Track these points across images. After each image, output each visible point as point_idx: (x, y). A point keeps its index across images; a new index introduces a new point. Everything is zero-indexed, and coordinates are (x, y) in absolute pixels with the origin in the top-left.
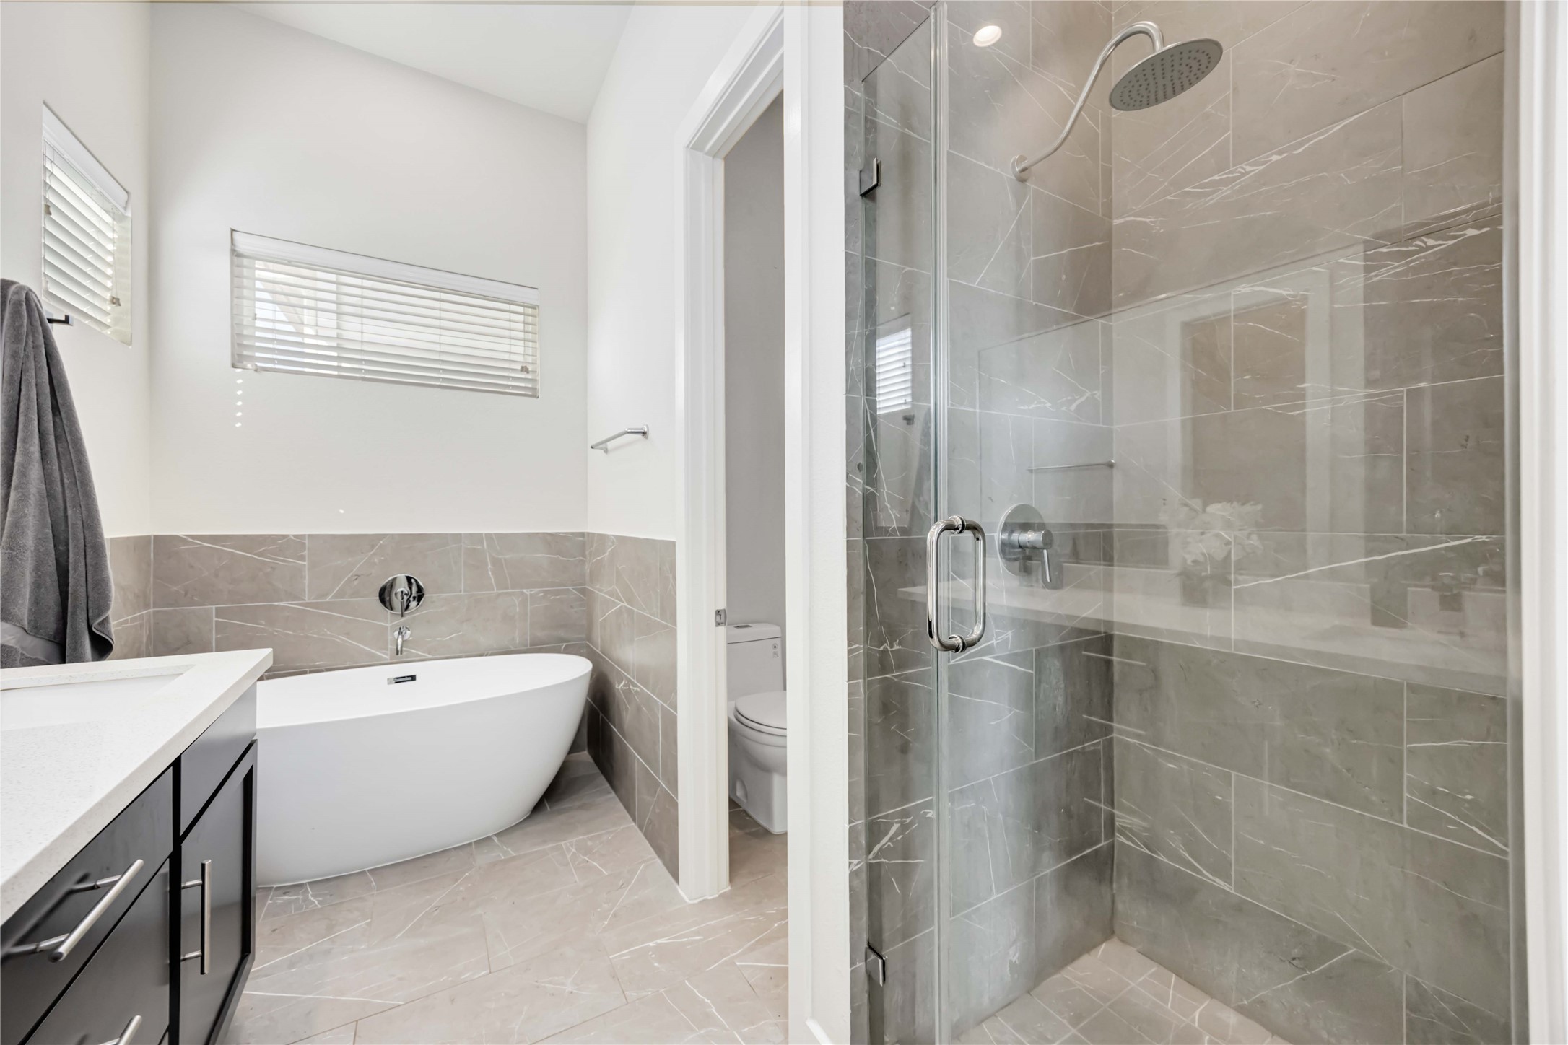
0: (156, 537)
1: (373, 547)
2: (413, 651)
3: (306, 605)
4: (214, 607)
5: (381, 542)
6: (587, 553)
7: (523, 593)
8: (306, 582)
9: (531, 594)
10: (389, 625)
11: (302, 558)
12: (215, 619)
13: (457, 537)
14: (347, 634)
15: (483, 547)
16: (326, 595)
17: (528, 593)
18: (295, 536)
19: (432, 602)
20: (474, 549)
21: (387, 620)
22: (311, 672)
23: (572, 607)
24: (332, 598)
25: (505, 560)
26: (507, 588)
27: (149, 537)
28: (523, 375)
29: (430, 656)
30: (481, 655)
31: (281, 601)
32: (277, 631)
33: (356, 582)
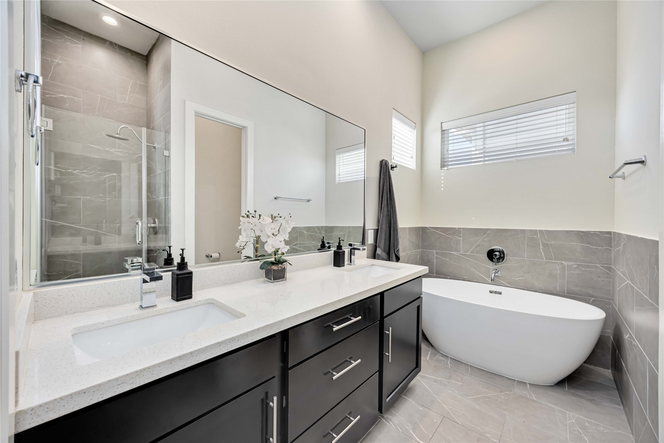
0: (422, 227)
1: (485, 234)
2: (501, 281)
3: (461, 254)
4: (435, 251)
5: (488, 232)
6: (613, 244)
7: (563, 264)
8: (461, 246)
9: (568, 265)
10: (491, 268)
11: (460, 237)
12: (435, 255)
13: (523, 231)
14: (475, 268)
15: (538, 237)
16: (467, 252)
17: (566, 264)
18: (458, 228)
19: (510, 261)
20: (533, 237)
21: (490, 265)
22: (462, 280)
23: (599, 277)
24: (470, 253)
25: (551, 244)
26: (553, 260)
27: (420, 227)
28: (566, 143)
29: (509, 286)
30: (536, 291)
31: (453, 252)
32: (452, 263)
33: (478, 248)
